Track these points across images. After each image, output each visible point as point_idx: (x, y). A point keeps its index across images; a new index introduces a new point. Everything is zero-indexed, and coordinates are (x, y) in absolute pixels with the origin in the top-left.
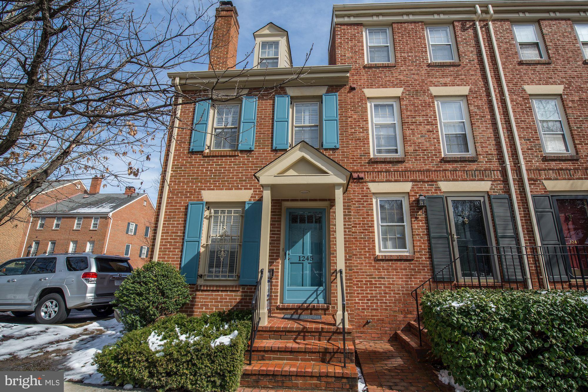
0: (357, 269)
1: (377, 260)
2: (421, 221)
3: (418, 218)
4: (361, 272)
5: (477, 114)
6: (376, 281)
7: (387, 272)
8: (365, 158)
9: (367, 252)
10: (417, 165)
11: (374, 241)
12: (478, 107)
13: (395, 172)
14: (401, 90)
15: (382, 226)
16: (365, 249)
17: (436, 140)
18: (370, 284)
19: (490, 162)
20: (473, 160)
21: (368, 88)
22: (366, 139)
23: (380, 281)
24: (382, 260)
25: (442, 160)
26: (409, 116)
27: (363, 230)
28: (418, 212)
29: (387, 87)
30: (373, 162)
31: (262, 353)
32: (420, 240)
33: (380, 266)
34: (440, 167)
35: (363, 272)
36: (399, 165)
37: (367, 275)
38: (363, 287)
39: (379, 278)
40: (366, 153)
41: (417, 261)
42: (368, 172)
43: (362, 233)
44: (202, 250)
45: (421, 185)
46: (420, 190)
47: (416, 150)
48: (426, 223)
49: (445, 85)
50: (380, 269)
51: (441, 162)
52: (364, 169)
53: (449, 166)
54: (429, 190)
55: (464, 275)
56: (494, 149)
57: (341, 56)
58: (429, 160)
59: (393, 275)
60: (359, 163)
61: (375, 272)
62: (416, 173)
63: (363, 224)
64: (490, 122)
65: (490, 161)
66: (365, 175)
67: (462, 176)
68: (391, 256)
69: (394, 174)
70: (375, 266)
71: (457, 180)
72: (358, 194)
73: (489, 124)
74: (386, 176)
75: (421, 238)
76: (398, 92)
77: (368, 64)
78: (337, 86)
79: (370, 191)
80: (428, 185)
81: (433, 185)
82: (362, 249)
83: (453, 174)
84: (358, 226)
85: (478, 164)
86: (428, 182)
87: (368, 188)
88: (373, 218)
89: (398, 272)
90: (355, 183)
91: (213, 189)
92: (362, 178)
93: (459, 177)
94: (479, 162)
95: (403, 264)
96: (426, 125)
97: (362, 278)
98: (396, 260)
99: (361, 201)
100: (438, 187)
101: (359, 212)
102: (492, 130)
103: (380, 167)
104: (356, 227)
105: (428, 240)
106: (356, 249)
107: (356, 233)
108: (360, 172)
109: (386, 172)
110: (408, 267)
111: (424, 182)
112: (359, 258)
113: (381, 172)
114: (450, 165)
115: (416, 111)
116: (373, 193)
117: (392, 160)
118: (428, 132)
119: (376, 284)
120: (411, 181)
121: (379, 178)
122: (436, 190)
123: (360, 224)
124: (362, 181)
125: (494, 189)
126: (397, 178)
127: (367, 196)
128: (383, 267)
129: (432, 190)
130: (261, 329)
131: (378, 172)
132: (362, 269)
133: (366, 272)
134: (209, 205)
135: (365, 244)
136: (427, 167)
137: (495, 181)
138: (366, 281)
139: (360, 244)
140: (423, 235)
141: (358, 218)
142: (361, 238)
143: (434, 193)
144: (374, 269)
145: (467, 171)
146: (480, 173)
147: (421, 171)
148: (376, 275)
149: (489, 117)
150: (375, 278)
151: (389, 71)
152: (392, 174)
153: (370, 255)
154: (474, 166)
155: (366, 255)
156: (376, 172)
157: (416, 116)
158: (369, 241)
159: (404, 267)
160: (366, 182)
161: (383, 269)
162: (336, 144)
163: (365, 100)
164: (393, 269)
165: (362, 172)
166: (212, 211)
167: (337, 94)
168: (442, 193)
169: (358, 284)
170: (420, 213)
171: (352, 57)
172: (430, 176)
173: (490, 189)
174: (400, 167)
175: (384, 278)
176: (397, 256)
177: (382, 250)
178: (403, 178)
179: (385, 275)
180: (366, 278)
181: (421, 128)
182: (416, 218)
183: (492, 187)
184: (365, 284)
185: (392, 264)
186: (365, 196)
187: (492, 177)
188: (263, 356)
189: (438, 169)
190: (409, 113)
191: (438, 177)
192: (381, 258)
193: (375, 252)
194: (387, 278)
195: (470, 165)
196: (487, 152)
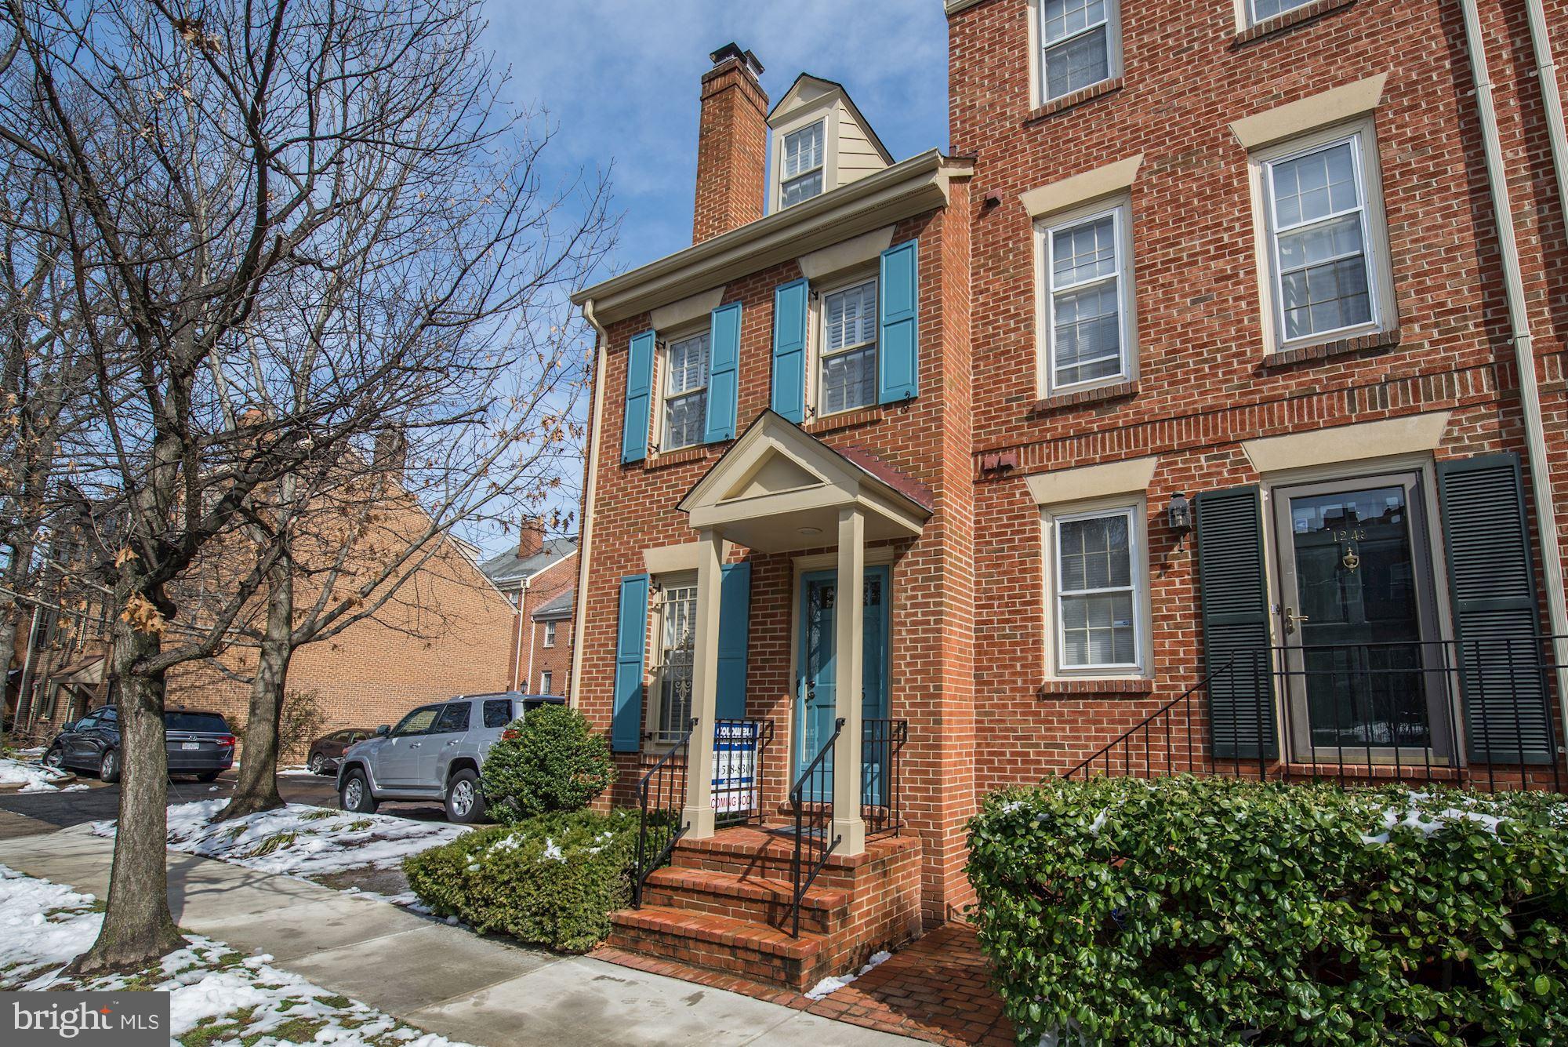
0: (991, 721)
1: (1044, 695)
2: (1180, 574)
3: (1171, 566)
4: (1001, 730)
5: (1412, 172)
6: (1039, 754)
7: (1071, 730)
8: (1019, 406)
9: (1020, 674)
10: (1174, 399)
11: (1038, 642)
12: (1418, 144)
13: (1104, 431)
14: (1137, 160)
15: (1063, 597)
16: (1013, 666)
17: (1243, 304)
18: (1024, 762)
19: (1448, 340)
20: (1379, 347)
21: (1035, 186)
22: (1024, 348)
23: (1051, 754)
24: (1058, 696)
25: (1262, 366)
26: (1158, 241)
27: (1010, 612)
28: (1171, 548)
29: (1091, 168)
30: (1042, 413)
31: (669, 892)
32: (1172, 635)
33: (1052, 714)
34: (1252, 392)
35: (1007, 730)
36: (1119, 410)
37: (1016, 738)
38: (1004, 770)
39: (1047, 746)
40: (1024, 391)
41: (1159, 696)
42: (1026, 446)
43: (1008, 621)
44: (651, 679)
45: (1185, 462)
46: (1180, 479)
47: (1176, 351)
48: (1194, 581)
49: (1292, 96)
50: (1052, 722)
51: (1257, 375)
52: (1015, 439)
53: (1286, 385)
54: (1210, 475)
55: (1317, 740)
56: (1471, 290)
57: (963, 111)
58: (1216, 375)
59: (1088, 738)
60: (1004, 423)
61: (1037, 730)
62: (1171, 427)
63: (1010, 597)
64: (1465, 188)
65: (1449, 337)
66: (1019, 456)
67: (1331, 408)
68: (1082, 683)
69: (1103, 438)
70: (1038, 714)
71: (1312, 428)
72: (999, 512)
73: (1457, 195)
74: (1079, 448)
75: (1178, 626)
76: (1124, 171)
77: (1044, 108)
78: (917, 218)
79: (1031, 501)
80: (1207, 459)
81: (1226, 456)
82: (1005, 667)
83: (1300, 408)
84: (996, 603)
85: (1397, 359)
86: (1209, 447)
87: (1027, 494)
88: (1038, 578)
89: (1102, 730)
90: (991, 482)
91: (663, 544)
92: (1009, 467)
93: (1321, 416)
94: (1405, 348)
95: (1118, 705)
96: (1215, 258)
97: (1003, 745)
98: (1097, 696)
99: (1005, 534)
100: (1246, 461)
101: (999, 565)
102: (1468, 217)
103: (1059, 425)
104: (991, 606)
105: (1199, 634)
106: (991, 668)
107: (992, 622)
108: (1004, 449)
109: (1078, 437)
110: (1134, 714)
111: (1195, 449)
112: (997, 691)
113: (1063, 439)
114: (1291, 378)
115: (1182, 219)
116: (1041, 506)
117: (1094, 397)
118: (1217, 281)
119: (1038, 762)
120: (1152, 455)
121: (1056, 458)
122: (1232, 471)
123: (1001, 597)
124: (1010, 473)
125: (1458, 439)
126: (1112, 449)
127: (1023, 516)
128: (1061, 714)
129: (1220, 473)
130: (685, 845)
131: (1056, 440)
132: (1003, 721)
133: (1015, 730)
134: (659, 580)
135: (1015, 651)
136: (1209, 400)
137: (1464, 407)
138: (1012, 754)
139: (1000, 652)
140: (1184, 616)
141: (998, 582)
142: (1005, 636)
143: (1227, 481)
144: (1035, 722)
145: (1351, 390)
146: (1404, 389)
147: (1188, 417)
148: (1039, 738)
149: (1461, 168)
150: (1037, 745)
151: (1100, 110)
152: (1095, 440)
153: (1025, 682)
154: (1380, 368)
155: (1015, 682)
156: (1049, 442)
157: (1180, 235)
158: (1025, 643)
159: (1122, 714)
160: (1020, 476)
161: (1060, 722)
162: (909, 388)
163: (1026, 226)
164: (1087, 722)
165: (1010, 448)
166: (665, 591)
167: (916, 242)
168: (1255, 477)
169: (992, 762)
170: (1176, 551)
171: (992, 105)
172: (1215, 427)
173: (1443, 441)
174: (1122, 415)
175: (1062, 746)
176: (1098, 683)
177: (1062, 667)
178: (1128, 446)
179: (1064, 738)
180: (1013, 745)
181: (1193, 273)
182: (1165, 567)
183: (1449, 432)
184: (1010, 762)
185: (1085, 705)
186: (1017, 517)
187: (1452, 395)
188: (670, 898)
189: (1245, 400)
190: (1157, 234)
191: (1243, 429)
192: (1052, 689)
193: (1041, 673)
194: (1071, 746)
195: (1365, 364)
196: (1443, 304)
